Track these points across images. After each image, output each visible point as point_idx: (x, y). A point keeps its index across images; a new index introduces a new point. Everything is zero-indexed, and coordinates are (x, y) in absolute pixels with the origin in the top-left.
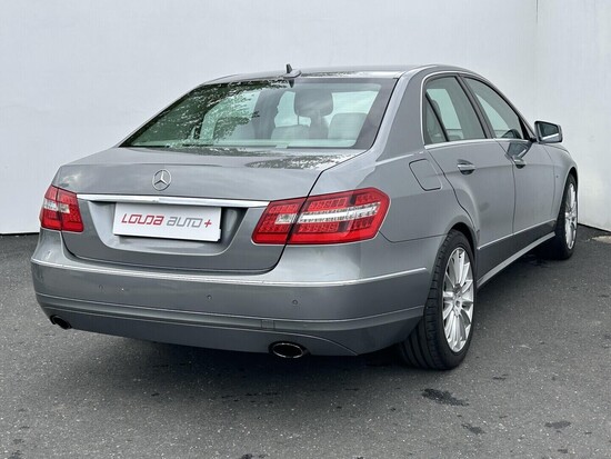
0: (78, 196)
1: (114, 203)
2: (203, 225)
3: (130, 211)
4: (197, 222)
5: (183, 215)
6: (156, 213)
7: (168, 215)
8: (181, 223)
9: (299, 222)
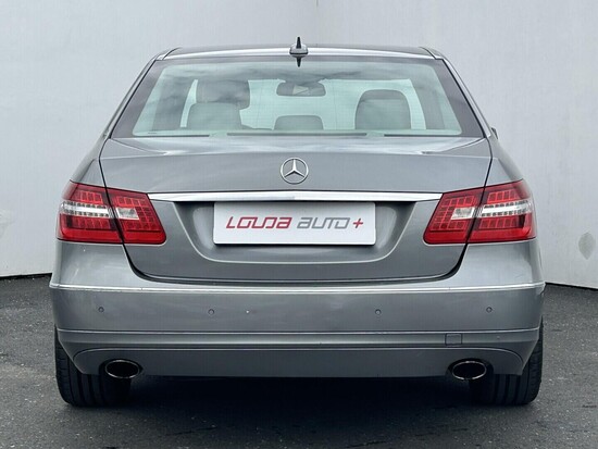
0: (151, 196)
1: (211, 204)
2: (351, 225)
3: (237, 214)
4: (342, 223)
5: (320, 216)
6: (279, 213)
7: (297, 216)
8: (319, 224)
9: (479, 216)
